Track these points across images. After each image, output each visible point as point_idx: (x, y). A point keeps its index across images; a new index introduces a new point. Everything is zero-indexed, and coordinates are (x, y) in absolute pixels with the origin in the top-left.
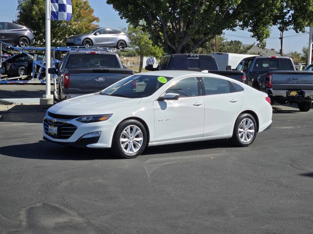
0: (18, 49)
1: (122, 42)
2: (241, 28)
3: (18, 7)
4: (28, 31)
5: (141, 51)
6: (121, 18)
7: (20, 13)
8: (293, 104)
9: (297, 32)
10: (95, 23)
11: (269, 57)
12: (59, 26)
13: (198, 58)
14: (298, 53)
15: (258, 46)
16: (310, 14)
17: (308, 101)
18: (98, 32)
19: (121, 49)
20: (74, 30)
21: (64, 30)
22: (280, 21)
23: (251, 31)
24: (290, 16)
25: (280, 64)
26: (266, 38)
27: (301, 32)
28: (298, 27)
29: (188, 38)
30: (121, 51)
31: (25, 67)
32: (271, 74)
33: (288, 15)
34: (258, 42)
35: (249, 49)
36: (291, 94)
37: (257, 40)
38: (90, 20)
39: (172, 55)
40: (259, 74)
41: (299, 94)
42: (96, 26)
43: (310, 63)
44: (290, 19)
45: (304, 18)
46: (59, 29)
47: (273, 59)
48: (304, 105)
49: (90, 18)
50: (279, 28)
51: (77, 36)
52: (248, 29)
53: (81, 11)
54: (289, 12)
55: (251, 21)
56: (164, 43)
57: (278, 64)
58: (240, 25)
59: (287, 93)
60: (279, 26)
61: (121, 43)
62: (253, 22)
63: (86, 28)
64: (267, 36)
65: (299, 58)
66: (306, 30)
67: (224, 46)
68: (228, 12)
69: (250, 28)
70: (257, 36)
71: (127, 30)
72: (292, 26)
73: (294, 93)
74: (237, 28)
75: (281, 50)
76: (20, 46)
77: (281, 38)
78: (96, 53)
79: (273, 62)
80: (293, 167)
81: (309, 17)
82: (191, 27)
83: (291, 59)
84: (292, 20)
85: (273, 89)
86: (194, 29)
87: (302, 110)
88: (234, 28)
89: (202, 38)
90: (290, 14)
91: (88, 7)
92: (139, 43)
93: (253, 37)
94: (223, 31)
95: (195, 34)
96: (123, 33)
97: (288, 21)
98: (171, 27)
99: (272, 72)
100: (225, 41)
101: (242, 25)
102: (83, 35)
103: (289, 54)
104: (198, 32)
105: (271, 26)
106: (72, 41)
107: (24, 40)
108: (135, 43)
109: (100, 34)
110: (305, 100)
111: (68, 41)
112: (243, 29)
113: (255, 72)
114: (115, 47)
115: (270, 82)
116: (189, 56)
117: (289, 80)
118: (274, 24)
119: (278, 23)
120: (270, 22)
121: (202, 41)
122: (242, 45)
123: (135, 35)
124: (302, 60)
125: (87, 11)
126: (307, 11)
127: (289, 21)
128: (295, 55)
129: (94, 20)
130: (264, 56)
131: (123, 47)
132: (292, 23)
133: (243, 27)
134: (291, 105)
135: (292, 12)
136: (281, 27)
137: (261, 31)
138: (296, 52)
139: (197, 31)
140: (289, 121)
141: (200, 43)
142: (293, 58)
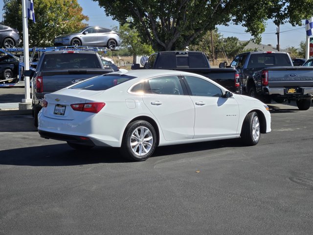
0: (3, 51)
1: (112, 40)
2: (234, 23)
3: (4, 7)
4: (13, 32)
5: (134, 50)
6: (107, 15)
7: (6, 13)
8: (291, 101)
9: (293, 25)
10: (84, 22)
11: (264, 52)
12: (47, 26)
13: (187, 55)
14: (296, 48)
15: (253, 42)
16: (307, 5)
17: (308, 99)
18: (86, 31)
19: (111, 48)
20: (63, 30)
21: (52, 30)
22: (275, 14)
23: (245, 25)
24: (285, 9)
25: (276, 60)
26: (261, 32)
27: (298, 25)
28: (295, 20)
29: (178, 35)
30: (112, 50)
31: (11, 69)
32: (267, 70)
33: (284, 8)
34: (253, 37)
35: (245, 45)
36: (289, 92)
37: (252, 35)
38: (79, 18)
39: (159, 53)
40: (255, 70)
41: (298, 91)
42: (86, 24)
43: (308, 58)
44: (286, 12)
45: (300, 11)
46: (46, 29)
47: (269, 54)
48: (303, 103)
49: (79, 16)
50: (274, 22)
51: (65, 35)
52: (242, 24)
53: (69, 10)
54: (284, 5)
55: (245, 15)
56: (153, 40)
57: (274, 60)
58: (233, 20)
59: (285, 91)
60: (274, 19)
61: (112, 42)
62: (247, 16)
63: (75, 27)
64: (263, 30)
65: (296, 53)
66: (302, 23)
67: (220, 43)
68: (220, 5)
69: (244, 22)
70: (252, 30)
71: (118, 28)
72: (288, 19)
73: (292, 91)
74: (231, 23)
75: (278, 46)
76: (5, 48)
77: (278, 34)
78: (74, 52)
79: (269, 57)
80: (294, 181)
81: (305, 9)
82: (180, 22)
83: (288, 54)
84: (288, 13)
85: (270, 87)
86: (184, 24)
87: (301, 109)
88: (227, 23)
89: (193, 35)
90: (285, 6)
91: (77, 5)
92: (132, 41)
93: (247, 31)
94: (216, 26)
95: (186, 29)
96: (113, 32)
97: (283, 13)
98: (160, 24)
99: (268, 68)
100: (221, 38)
101: (235, 20)
102: (72, 34)
103: (286, 49)
104: (188, 28)
105: (266, 19)
106: (60, 41)
107: (9, 41)
108: (127, 42)
109: (89, 33)
110: (304, 98)
111: (56, 41)
112: (237, 24)
113: (251, 69)
114: (105, 46)
115: (266, 79)
116: (178, 53)
117: (286, 76)
118: (269, 17)
119: (273, 17)
120: (264, 16)
121: (193, 37)
122: (238, 42)
123: (128, 34)
124: (300, 55)
125: (75, 9)
126: (304, 3)
127: (285, 14)
128: (292, 50)
129: (83, 19)
130: (259, 52)
131: (114, 47)
132: (288, 16)
133: (236, 22)
134: (289, 103)
135: (287, 4)
136: (276, 20)
137: (256, 26)
138: (293, 48)
139: (187, 26)
140: (288, 121)
141: (191, 39)
142: (290, 53)
